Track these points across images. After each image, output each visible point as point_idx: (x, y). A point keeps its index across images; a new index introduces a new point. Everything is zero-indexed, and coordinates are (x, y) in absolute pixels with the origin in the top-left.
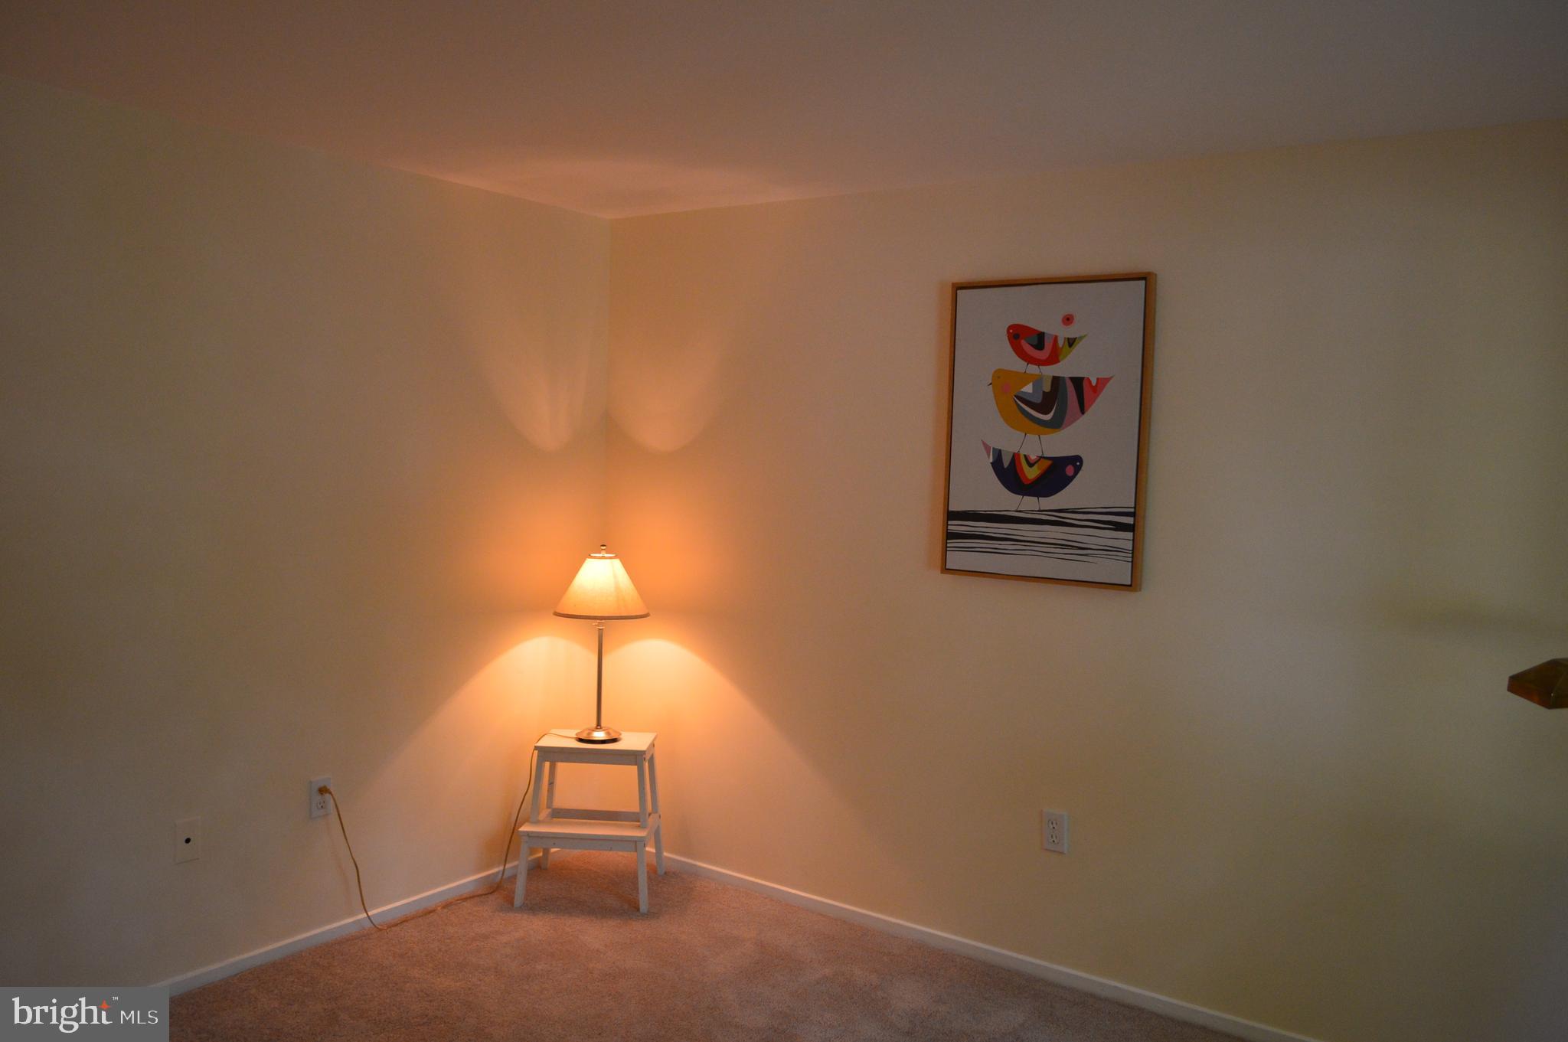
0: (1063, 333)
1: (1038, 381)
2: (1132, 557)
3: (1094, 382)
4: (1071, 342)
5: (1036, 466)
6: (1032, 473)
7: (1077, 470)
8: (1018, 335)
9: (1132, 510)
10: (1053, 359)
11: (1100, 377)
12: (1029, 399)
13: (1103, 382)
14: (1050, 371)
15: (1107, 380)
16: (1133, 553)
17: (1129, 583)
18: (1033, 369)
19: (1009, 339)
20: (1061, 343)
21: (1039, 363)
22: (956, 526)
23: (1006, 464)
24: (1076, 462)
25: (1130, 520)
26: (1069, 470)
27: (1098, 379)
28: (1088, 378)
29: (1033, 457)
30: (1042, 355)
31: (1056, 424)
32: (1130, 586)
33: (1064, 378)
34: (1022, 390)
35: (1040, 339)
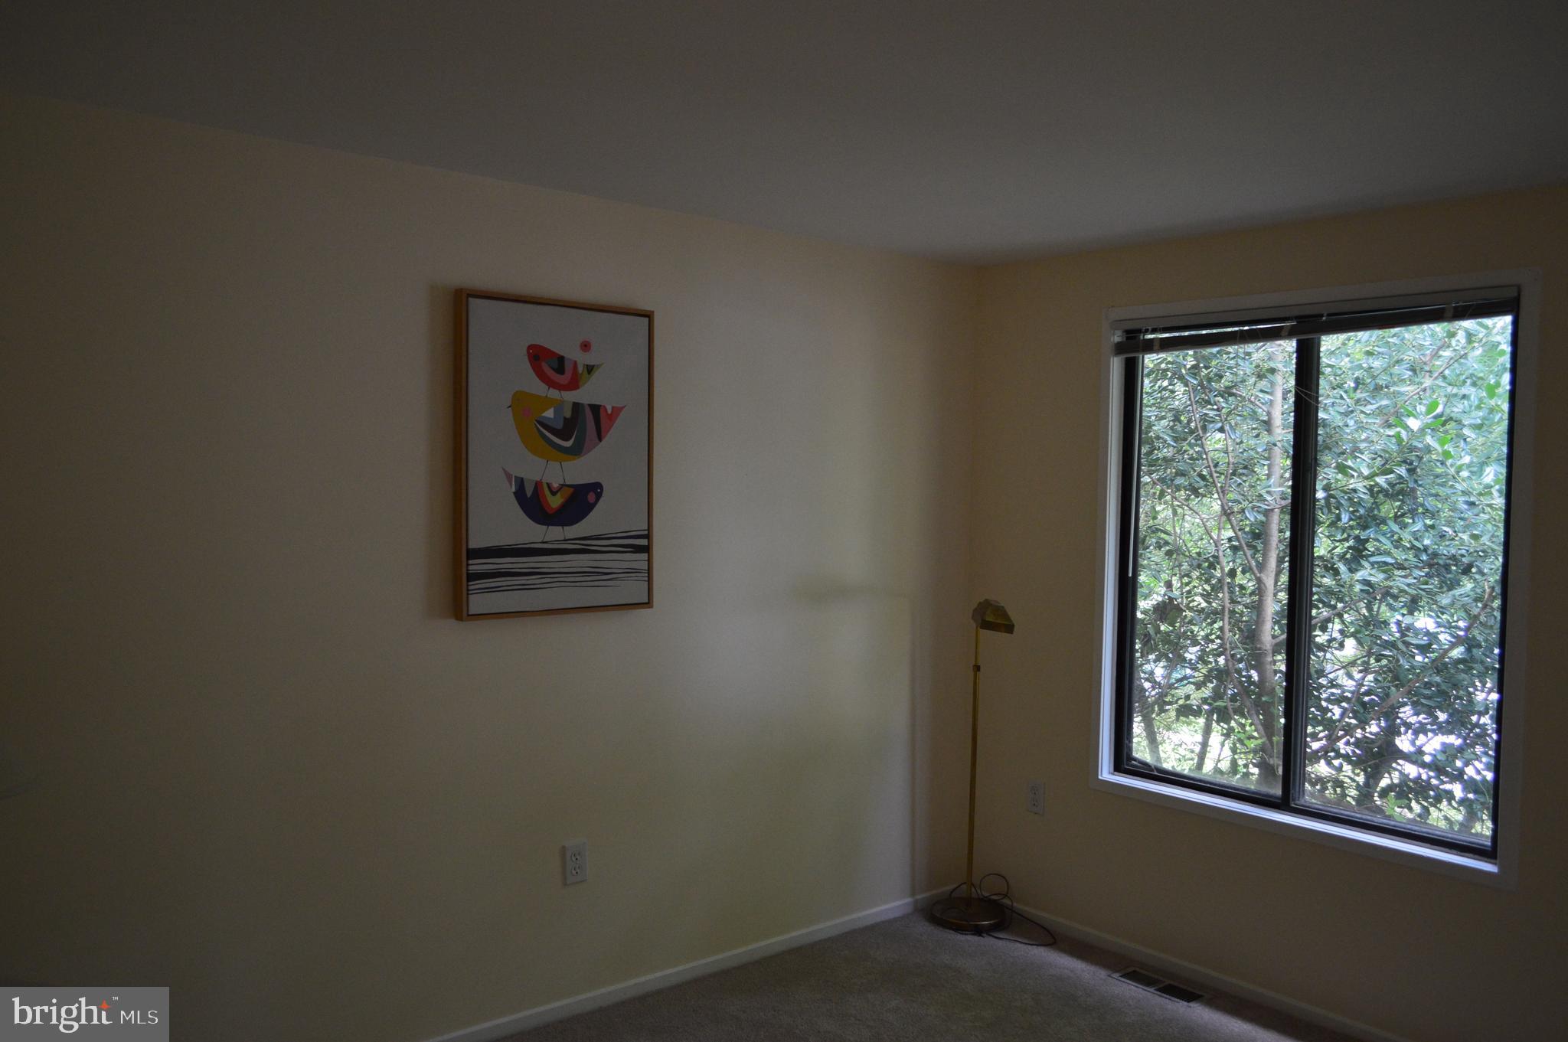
0: (583, 359)
1: (559, 406)
2: (649, 577)
3: (609, 412)
4: (590, 369)
5: (559, 494)
6: (555, 502)
7: (599, 496)
8: (538, 356)
9: (646, 532)
10: (574, 384)
11: (614, 405)
12: (550, 424)
13: (617, 411)
14: (570, 397)
15: (620, 409)
16: (648, 573)
17: (647, 601)
18: (554, 394)
19: (530, 361)
20: (580, 369)
21: (561, 387)
22: (478, 565)
23: (529, 493)
24: (596, 488)
25: (644, 542)
26: (591, 497)
27: (613, 408)
28: (604, 406)
29: (555, 485)
30: (563, 379)
31: (577, 451)
32: (649, 603)
33: (582, 404)
34: (544, 415)
35: (560, 363)
